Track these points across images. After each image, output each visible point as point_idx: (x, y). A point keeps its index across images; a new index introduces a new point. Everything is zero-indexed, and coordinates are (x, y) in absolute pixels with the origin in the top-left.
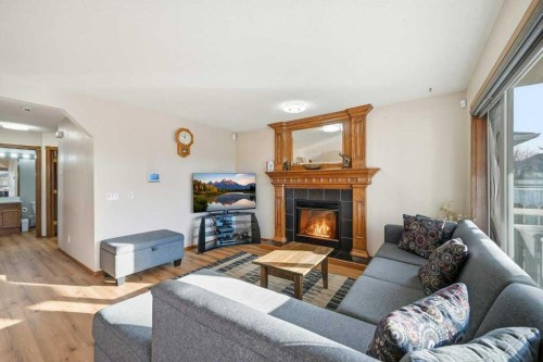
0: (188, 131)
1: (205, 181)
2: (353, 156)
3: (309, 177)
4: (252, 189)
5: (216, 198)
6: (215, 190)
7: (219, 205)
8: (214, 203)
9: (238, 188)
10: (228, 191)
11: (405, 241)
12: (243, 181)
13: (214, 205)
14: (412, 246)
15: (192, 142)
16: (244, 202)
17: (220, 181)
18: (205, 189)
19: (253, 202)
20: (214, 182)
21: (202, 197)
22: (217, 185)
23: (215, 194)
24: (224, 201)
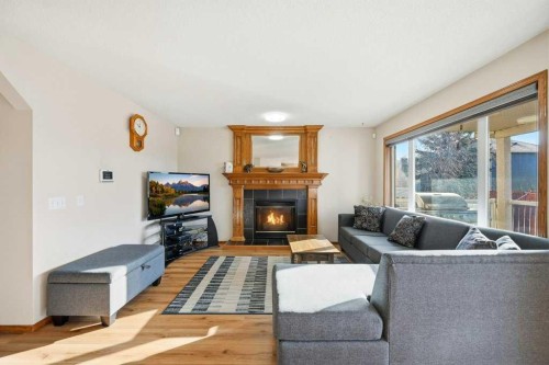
0: (142, 118)
1: (162, 181)
2: (309, 163)
3: (272, 179)
4: (205, 190)
5: (174, 200)
6: (173, 191)
7: (177, 207)
8: (171, 206)
9: (193, 190)
10: (184, 193)
11: (359, 223)
12: (198, 182)
13: (172, 208)
14: (365, 225)
15: (145, 134)
16: (198, 204)
17: (177, 182)
18: (163, 191)
19: (206, 203)
20: (171, 183)
21: (159, 200)
22: (174, 186)
23: (172, 196)
24: (181, 203)
